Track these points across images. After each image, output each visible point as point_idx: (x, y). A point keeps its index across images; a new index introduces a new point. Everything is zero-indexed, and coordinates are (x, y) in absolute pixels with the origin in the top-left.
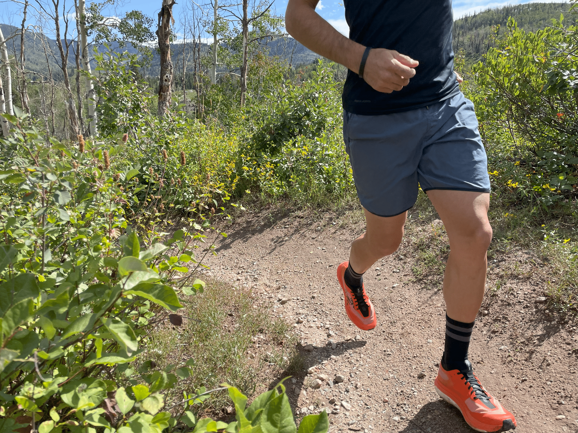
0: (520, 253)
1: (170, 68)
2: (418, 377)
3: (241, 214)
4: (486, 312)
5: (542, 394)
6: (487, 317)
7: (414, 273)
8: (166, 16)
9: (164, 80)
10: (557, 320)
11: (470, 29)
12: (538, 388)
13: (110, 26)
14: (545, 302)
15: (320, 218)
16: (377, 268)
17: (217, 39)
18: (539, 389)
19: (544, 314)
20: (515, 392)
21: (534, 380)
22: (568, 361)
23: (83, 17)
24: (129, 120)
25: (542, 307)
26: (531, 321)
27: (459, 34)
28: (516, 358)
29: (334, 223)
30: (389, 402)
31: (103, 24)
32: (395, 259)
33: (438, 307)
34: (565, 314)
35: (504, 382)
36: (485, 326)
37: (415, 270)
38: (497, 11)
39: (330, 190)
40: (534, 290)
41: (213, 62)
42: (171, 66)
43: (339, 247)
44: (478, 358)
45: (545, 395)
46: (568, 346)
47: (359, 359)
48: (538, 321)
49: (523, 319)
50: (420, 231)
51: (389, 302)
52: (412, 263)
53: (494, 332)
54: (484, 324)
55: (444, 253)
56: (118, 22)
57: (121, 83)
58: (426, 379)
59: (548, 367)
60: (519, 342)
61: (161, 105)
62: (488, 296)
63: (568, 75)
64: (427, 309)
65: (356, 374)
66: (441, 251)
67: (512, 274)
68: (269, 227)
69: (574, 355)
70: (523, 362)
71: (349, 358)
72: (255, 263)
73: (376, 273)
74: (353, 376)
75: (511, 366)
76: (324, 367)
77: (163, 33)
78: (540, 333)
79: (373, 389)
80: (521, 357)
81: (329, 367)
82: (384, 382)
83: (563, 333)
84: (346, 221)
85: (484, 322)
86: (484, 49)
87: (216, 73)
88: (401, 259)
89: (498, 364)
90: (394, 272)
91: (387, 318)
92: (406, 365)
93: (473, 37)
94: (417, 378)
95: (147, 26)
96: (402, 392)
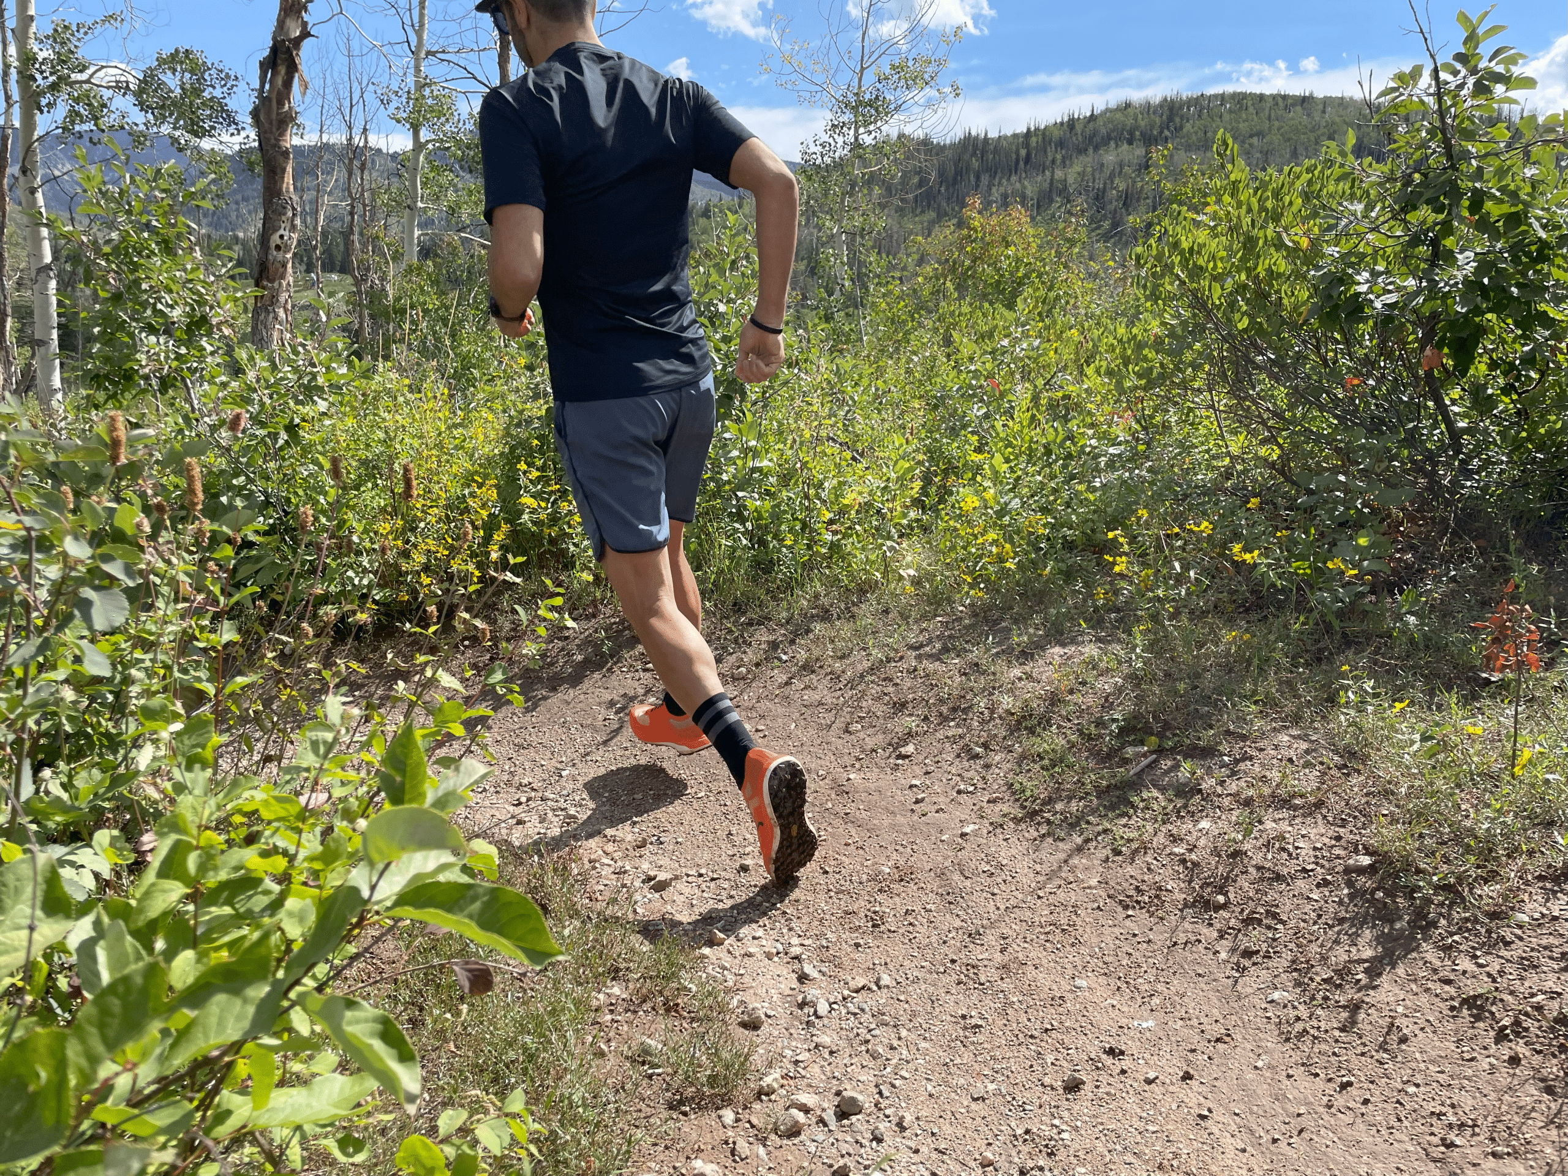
0: (1286, 738)
1: (290, 214)
2: (1065, 1089)
3: (514, 630)
4: (1221, 899)
5: (1399, 1120)
6: (1223, 913)
7: (1014, 793)
8: (282, 70)
9: (273, 245)
10: (1407, 918)
11: (1082, 151)
12: (1386, 1105)
13: (108, 88)
14: (1372, 869)
15: (744, 642)
16: (914, 782)
17: (423, 140)
18: (1389, 1107)
19: (1373, 901)
20: (1326, 1117)
21: (1372, 1082)
22: (1453, 1026)
23: (28, 59)
24: (176, 359)
25: (1364, 882)
26: (1341, 921)
27: (1053, 162)
28: (1315, 1023)
29: (784, 657)
30: (997, 1165)
31: (88, 81)
32: (958, 756)
33: (1089, 888)
34: (1428, 901)
35: (1296, 1092)
36: (1222, 937)
37: (1017, 786)
38: (1148, 108)
39: (764, 566)
40: (1338, 838)
41: (409, 202)
42: (294, 209)
43: (803, 723)
44: (1215, 1027)
45: (1406, 1123)
46: (1447, 988)
47: (895, 1043)
48: (1359, 921)
49: (1320, 916)
50: (1020, 679)
51: (956, 877)
52: (1006, 766)
53: (1248, 954)
54: (1220, 931)
55: (1090, 738)
56: (131, 79)
57: (153, 252)
58: (1087, 1089)
59: (1404, 1047)
60: (1318, 979)
61: (262, 317)
62: (1219, 856)
63: (1367, 281)
64: (1061, 895)
65: (894, 1086)
66: (1081, 732)
67: (1273, 795)
68: (599, 666)
69: (1465, 1012)
70: (1337, 1033)
71: (867, 1042)
72: (564, 773)
73: (911, 796)
74: (886, 1093)
75: (1306, 1045)
76: (803, 1073)
77: (274, 116)
78: (1368, 953)
79: (948, 1130)
80: (1329, 1020)
81: (815, 1070)
82: (974, 1106)
83: (1429, 951)
84: (817, 652)
85: (1218, 926)
86: (1115, 203)
87: (417, 233)
88: (977, 756)
89: (1271, 1041)
90: (959, 792)
91: (958, 923)
92: (1027, 1053)
93: (1089, 169)
94: (1061, 1091)
95: (218, 93)
96: (1027, 1132)
